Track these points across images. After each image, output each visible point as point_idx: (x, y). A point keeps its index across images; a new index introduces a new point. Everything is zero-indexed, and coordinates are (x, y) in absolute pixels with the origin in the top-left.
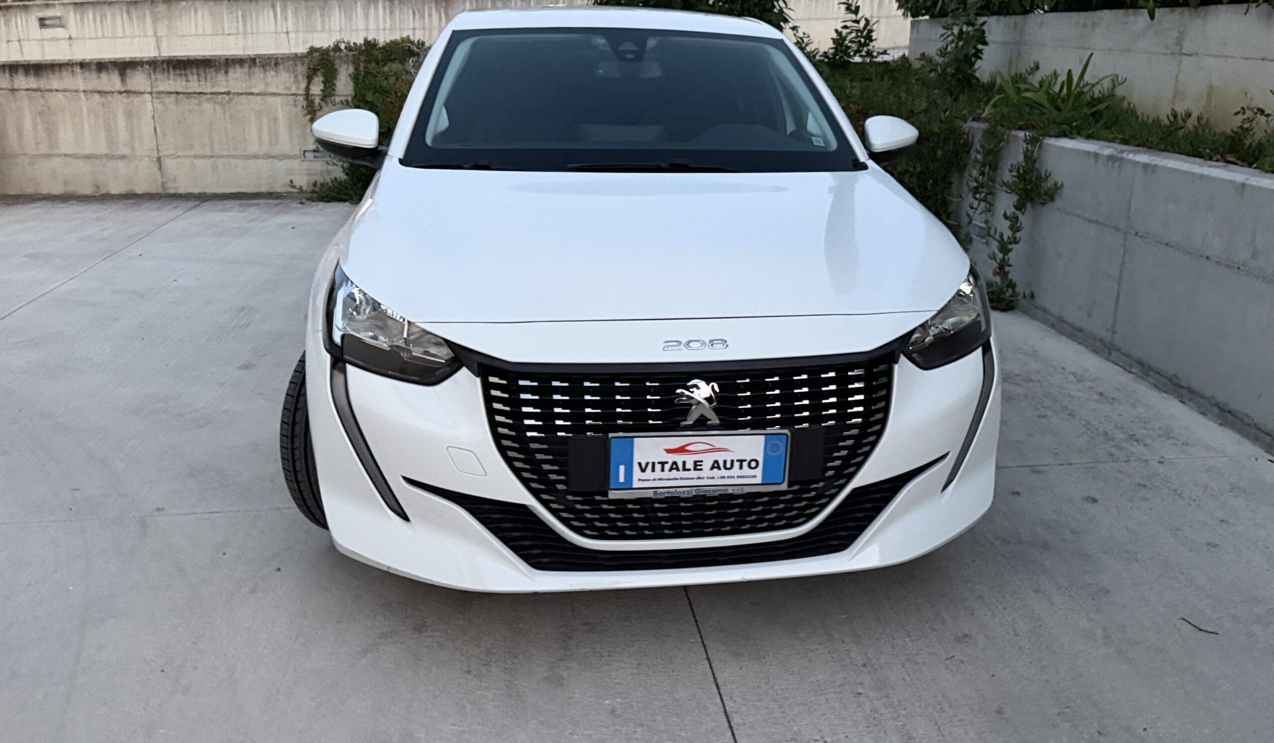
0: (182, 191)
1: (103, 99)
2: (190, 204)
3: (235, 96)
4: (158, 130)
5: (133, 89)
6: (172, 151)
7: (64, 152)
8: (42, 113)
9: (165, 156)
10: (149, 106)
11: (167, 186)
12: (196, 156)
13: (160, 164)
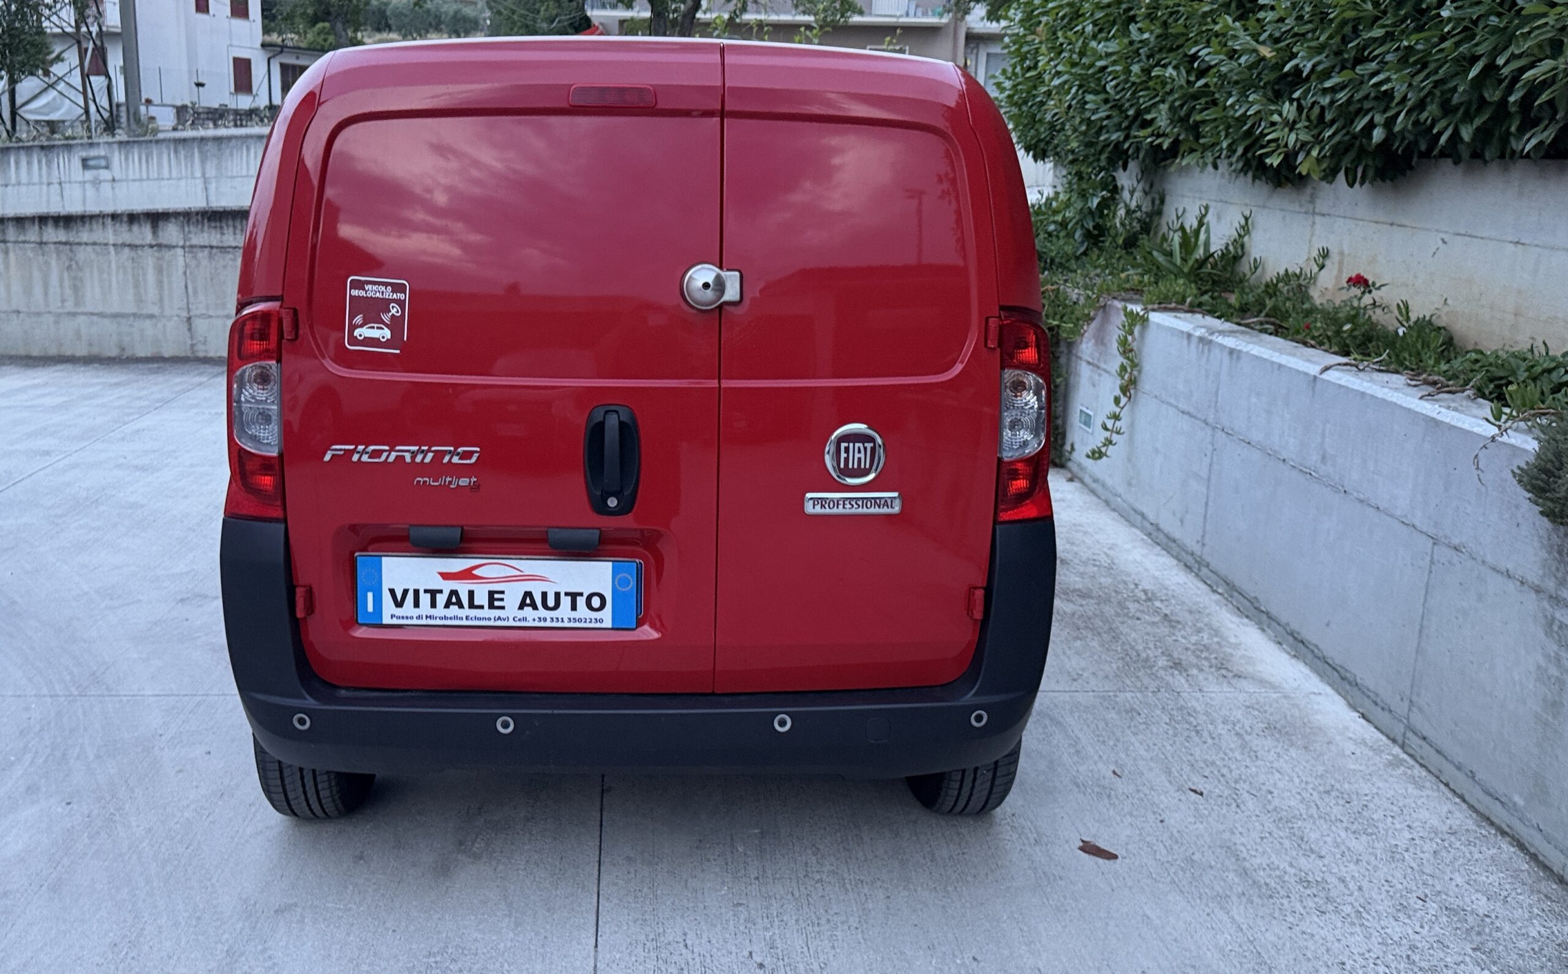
0: (211, 354)
1: (133, 254)
4: (189, 286)
5: (165, 242)
6: (203, 311)
7: (91, 310)
8: (69, 267)
9: (196, 316)
10: (181, 259)
11: (195, 349)
13: (190, 325)
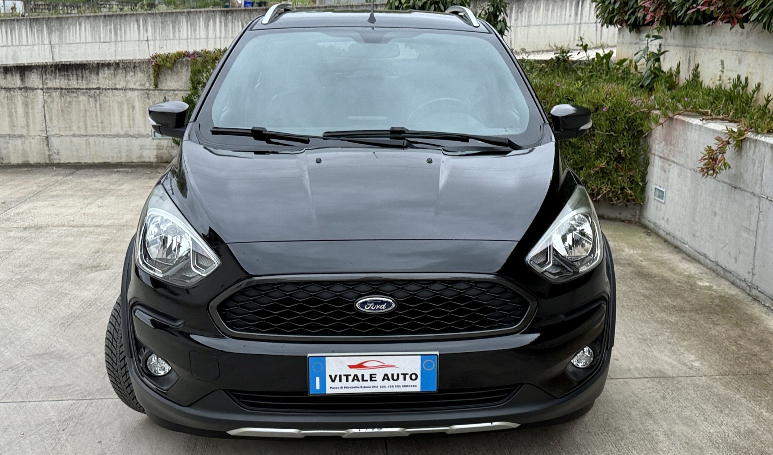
0: (62, 162)
1: (8, 94)
2: (68, 171)
3: (104, 91)
4: (47, 116)
5: (29, 86)
6: (56, 131)
9: (52, 135)
10: (40, 98)
11: (52, 157)
12: (74, 136)
13: (48, 141)
